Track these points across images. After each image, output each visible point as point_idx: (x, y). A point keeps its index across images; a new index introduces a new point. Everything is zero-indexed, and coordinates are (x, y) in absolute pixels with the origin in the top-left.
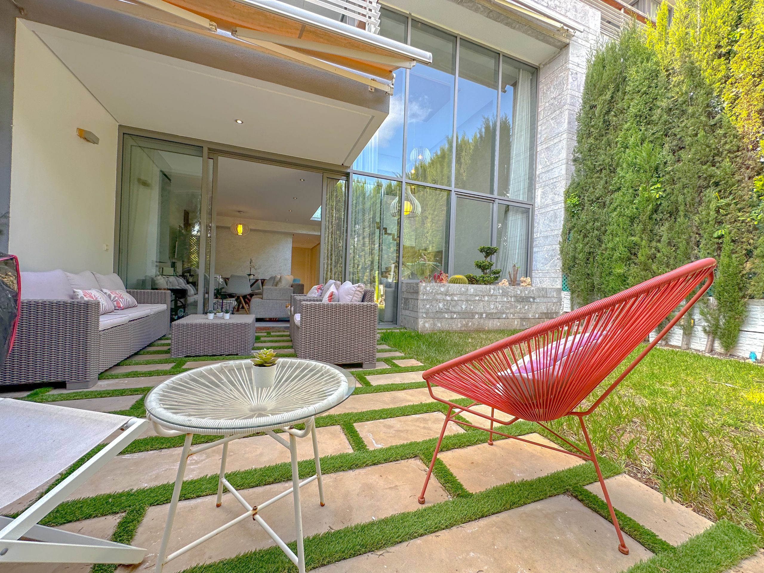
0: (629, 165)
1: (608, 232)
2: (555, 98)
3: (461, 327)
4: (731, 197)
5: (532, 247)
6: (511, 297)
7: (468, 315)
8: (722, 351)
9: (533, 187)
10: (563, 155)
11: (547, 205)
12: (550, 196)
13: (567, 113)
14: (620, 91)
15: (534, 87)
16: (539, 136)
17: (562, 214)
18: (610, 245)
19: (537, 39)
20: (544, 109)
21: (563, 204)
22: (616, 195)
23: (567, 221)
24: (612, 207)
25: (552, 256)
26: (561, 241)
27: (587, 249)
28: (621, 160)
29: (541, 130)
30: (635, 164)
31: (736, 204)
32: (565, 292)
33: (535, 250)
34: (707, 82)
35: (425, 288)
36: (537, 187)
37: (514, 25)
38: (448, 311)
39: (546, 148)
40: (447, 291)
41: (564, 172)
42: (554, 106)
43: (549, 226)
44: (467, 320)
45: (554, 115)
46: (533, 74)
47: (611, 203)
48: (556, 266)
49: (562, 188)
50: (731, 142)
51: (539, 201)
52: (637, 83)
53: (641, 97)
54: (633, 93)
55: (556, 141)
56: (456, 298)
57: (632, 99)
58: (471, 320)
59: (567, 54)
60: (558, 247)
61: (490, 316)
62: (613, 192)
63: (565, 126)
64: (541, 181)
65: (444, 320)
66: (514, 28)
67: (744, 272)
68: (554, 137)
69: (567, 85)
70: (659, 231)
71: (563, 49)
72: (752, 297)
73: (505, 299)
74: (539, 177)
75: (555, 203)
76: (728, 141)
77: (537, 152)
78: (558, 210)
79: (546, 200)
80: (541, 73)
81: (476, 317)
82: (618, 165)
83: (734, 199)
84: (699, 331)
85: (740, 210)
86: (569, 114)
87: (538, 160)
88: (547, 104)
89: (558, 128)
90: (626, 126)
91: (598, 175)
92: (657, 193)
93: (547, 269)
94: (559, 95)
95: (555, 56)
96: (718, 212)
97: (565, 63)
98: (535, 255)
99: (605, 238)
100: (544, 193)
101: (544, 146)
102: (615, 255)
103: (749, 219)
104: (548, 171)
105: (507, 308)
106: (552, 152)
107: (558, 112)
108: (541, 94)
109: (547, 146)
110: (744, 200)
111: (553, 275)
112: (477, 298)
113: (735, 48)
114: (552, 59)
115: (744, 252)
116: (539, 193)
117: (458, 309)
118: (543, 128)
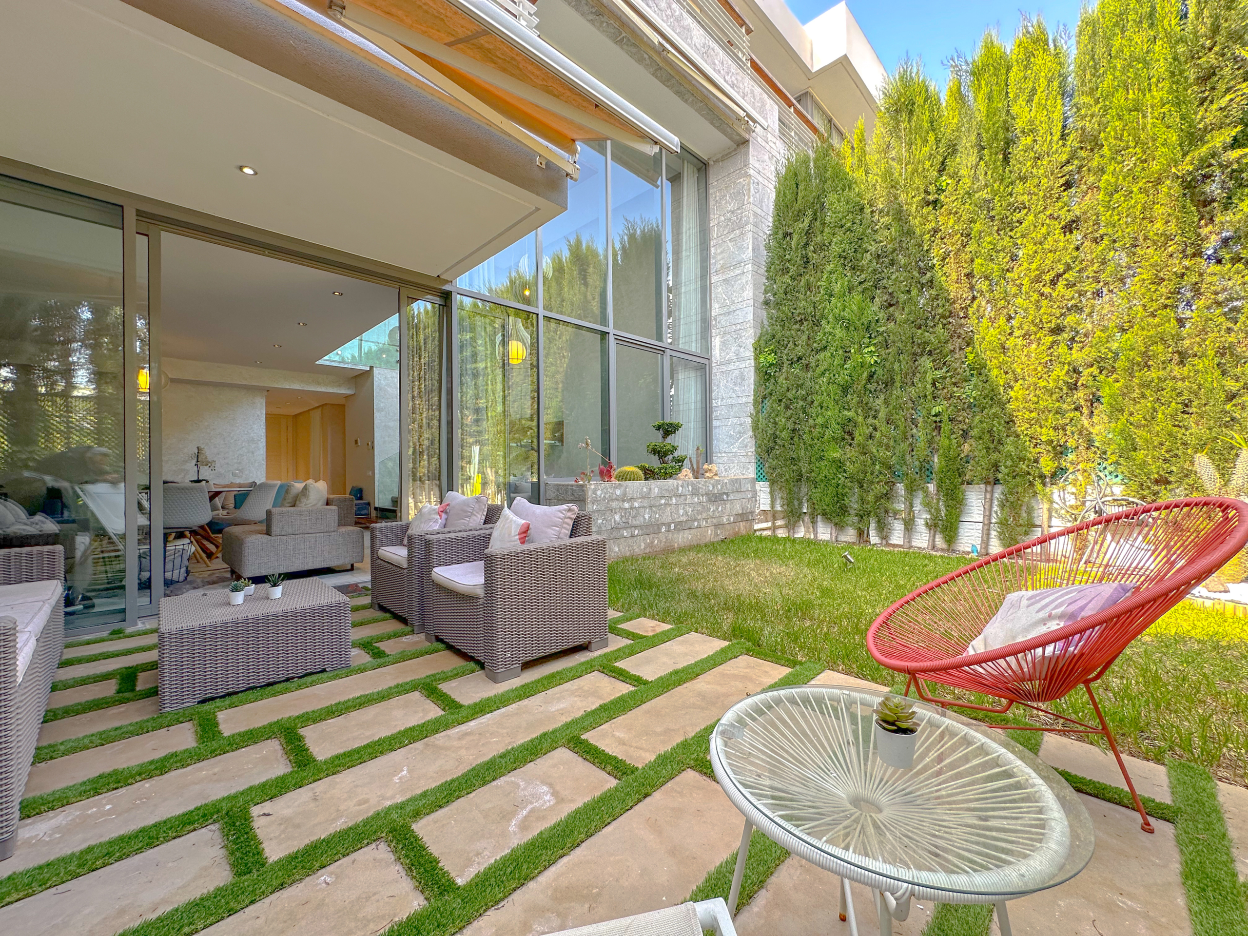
0: (837, 319)
1: (816, 403)
2: (733, 212)
3: (645, 549)
4: (945, 369)
5: (711, 421)
6: (702, 496)
7: (653, 528)
8: (945, 546)
9: (709, 334)
10: (749, 293)
11: (729, 362)
12: (733, 349)
13: (750, 235)
14: (819, 220)
15: (702, 190)
16: (713, 261)
17: (751, 377)
18: (820, 420)
19: (712, 123)
20: (718, 224)
21: (752, 362)
22: (821, 356)
23: (758, 385)
24: (819, 371)
25: (740, 433)
26: (753, 412)
27: (790, 425)
28: (826, 311)
29: (715, 253)
30: (843, 318)
31: (951, 377)
32: (761, 483)
33: (715, 423)
34: (918, 231)
35: (594, 492)
36: (714, 334)
37: (686, 97)
38: (627, 526)
39: (724, 280)
40: (625, 494)
41: (750, 317)
42: (733, 224)
43: (734, 391)
44: (651, 536)
45: (732, 236)
46: (699, 170)
47: (817, 366)
48: (746, 447)
49: (749, 337)
50: (943, 306)
51: (718, 355)
52: (840, 215)
53: (844, 234)
54: (835, 226)
55: (737, 272)
56: (636, 505)
57: (834, 234)
58: (656, 536)
59: (747, 154)
60: (749, 420)
61: (680, 526)
62: (818, 352)
63: (749, 253)
64: (719, 325)
65: (622, 540)
66: (686, 101)
67: (962, 455)
68: (735, 266)
69: (749, 198)
70: (875, 404)
71: (741, 146)
72: (969, 483)
73: (696, 500)
74: (716, 320)
75: (740, 359)
76: (941, 304)
77: (711, 284)
78: (746, 370)
79: (728, 354)
80: (711, 172)
81: (663, 530)
82: (823, 316)
83: (947, 372)
84: (920, 523)
85: (955, 384)
86: (754, 238)
87: (713, 296)
88: (722, 218)
89: (739, 255)
90: (829, 267)
91: (797, 326)
92: (871, 357)
93: (734, 450)
94: (738, 209)
95: (730, 153)
96: (934, 384)
97: (745, 166)
98: (715, 432)
99: (813, 411)
100: (724, 344)
101: (721, 277)
102: (827, 433)
103: (964, 396)
104: (729, 313)
105: (699, 513)
106: (733, 286)
107: (737, 231)
108: (712, 203)
109: (725, 277)
110: (958, 374)
111: (743, 460)
112: (663, 501)
113: (942, 197)
114: (726, 156)
115: (961, 432)
116: (716, 342)
117: (639, 521)
118: (719, 251)
